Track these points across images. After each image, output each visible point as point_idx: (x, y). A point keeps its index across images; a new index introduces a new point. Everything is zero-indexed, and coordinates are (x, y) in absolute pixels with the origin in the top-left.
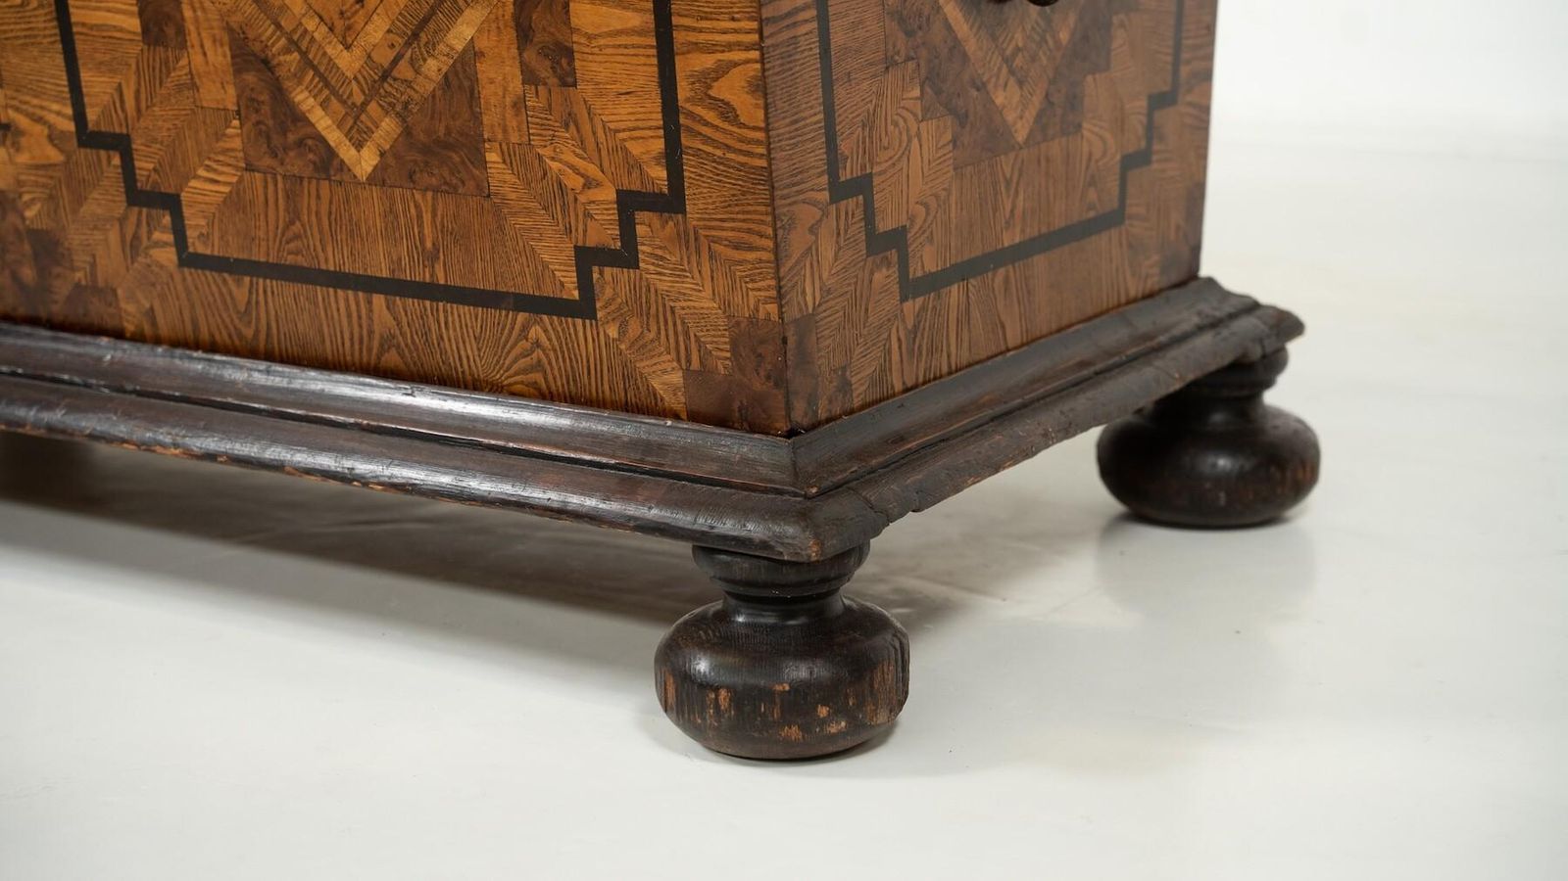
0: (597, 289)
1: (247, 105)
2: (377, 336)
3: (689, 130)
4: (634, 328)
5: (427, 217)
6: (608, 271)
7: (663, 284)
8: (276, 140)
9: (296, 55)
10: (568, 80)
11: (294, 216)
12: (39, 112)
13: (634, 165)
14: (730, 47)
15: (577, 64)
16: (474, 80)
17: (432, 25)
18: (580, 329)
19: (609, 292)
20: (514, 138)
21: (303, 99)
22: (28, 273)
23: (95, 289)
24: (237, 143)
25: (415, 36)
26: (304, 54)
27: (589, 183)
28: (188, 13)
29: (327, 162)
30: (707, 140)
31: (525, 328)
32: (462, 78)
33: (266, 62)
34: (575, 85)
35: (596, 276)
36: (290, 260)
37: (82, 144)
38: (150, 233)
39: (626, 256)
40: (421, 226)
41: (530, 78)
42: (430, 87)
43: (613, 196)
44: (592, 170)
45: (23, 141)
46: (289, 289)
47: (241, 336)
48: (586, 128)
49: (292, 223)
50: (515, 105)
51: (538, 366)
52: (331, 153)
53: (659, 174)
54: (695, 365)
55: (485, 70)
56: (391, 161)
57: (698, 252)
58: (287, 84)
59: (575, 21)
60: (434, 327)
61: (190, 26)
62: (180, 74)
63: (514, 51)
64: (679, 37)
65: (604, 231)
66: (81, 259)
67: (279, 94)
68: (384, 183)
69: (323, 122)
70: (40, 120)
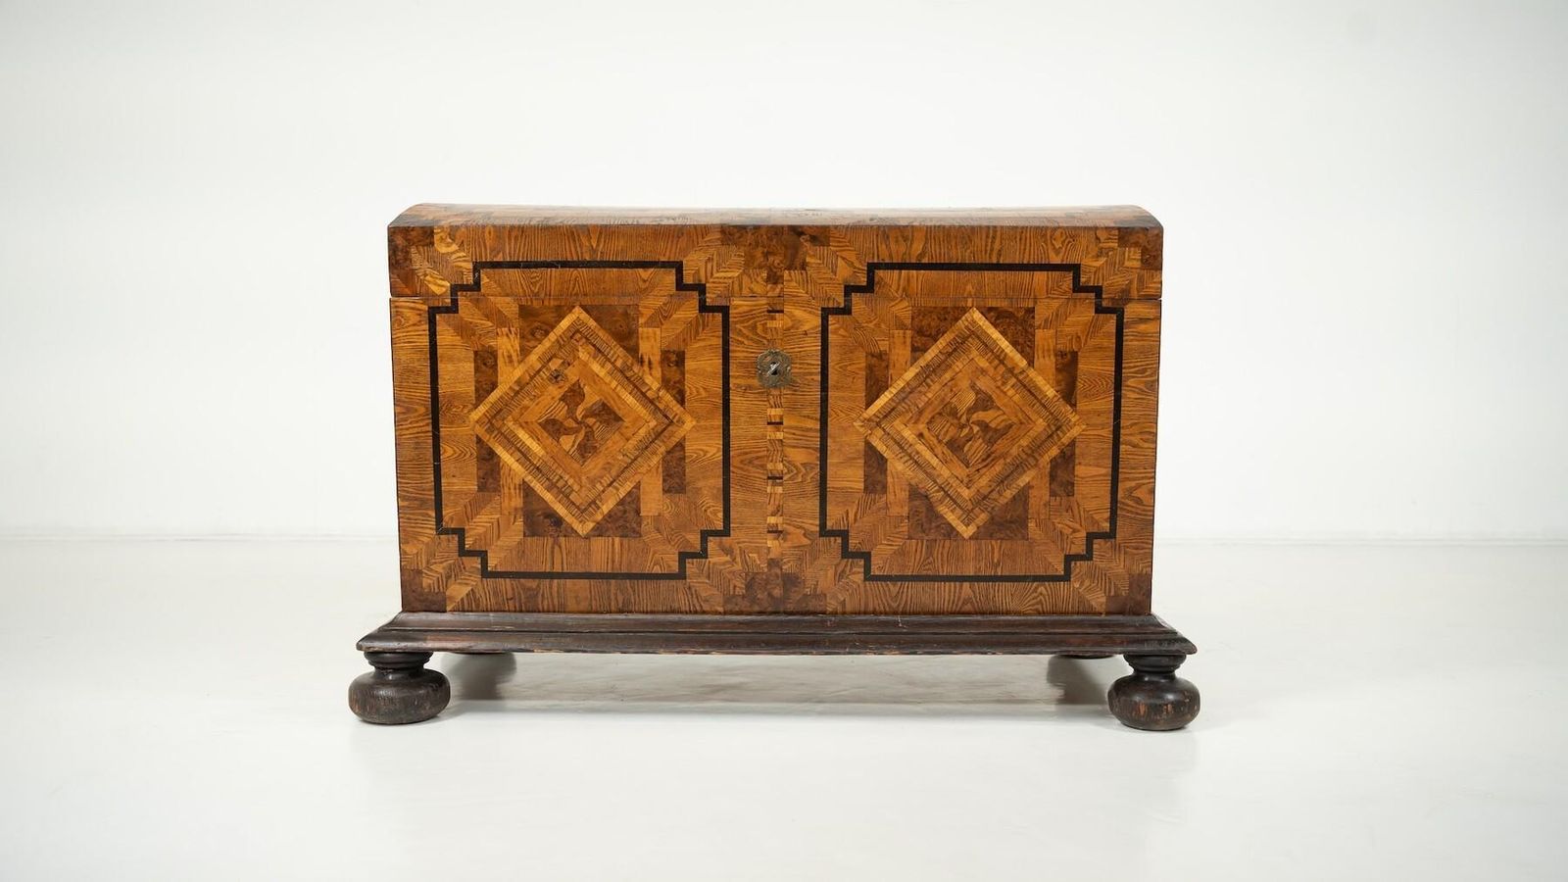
0: (1072, 570)
1: (913, 514)
2: (962, 599)
3: (1120, 508)
4: (1086, 583)
5: (996, 550)
6: (1078, 562)
7: (1102, 565)
8: (926, 527)
9: (942, 493)
10: (1071, 494)
11: (930, 555)
12: (800, 524)
13: (1095, 522)
14: (1142, 478)
15: (1075, 488)
16: (1027, 497)
17: (1011, 478)
18: (1062, 586)
19: (1077, 571)
20: (1042, 517)
21: (942, 509)
22: (778, 592)
23: (815, 595)
24: (905, 529)
25: (1002, 482)
26: (946, 492)
27: (1075, 531)
28: (890, 479)
29: (950, 533)
30: (1128, 511)
31: (1036, 588)
32: (1023, 497)
33: (926, 496)
34: (1073, 495)
35: (1072, 565)
36: (924, 573)
37: (821, 535)
38: (851, 569)
39: (1087, 556)
40: (993, 553)
41: (1053, 494)
42: (1006, 501)
43: (1085, 535)
44: (1077, 526)
45: (789, 537)
46: (921, 585)
47: (890, 606)
48: (1076, 512)
49: (928, 558)
50: (1045, 505)
51: (1040, 602)
52: (953, 529)
53: (1106, 526)
54: (1112, 596)
55: (1033, 493)
56: (982, 529)
57: (1119, 552)
58: (935, 505)
59: (1076, 473)
60: (992, 592)
61: (890, 485)
62: (881, 503)
63: (1048, 485)
64: (1120, 476)
65: (1079, 548)
66: (810, 583)
67: (931, 508)
68: (977, 539)
69: (951, 517)
70: (801, 527)
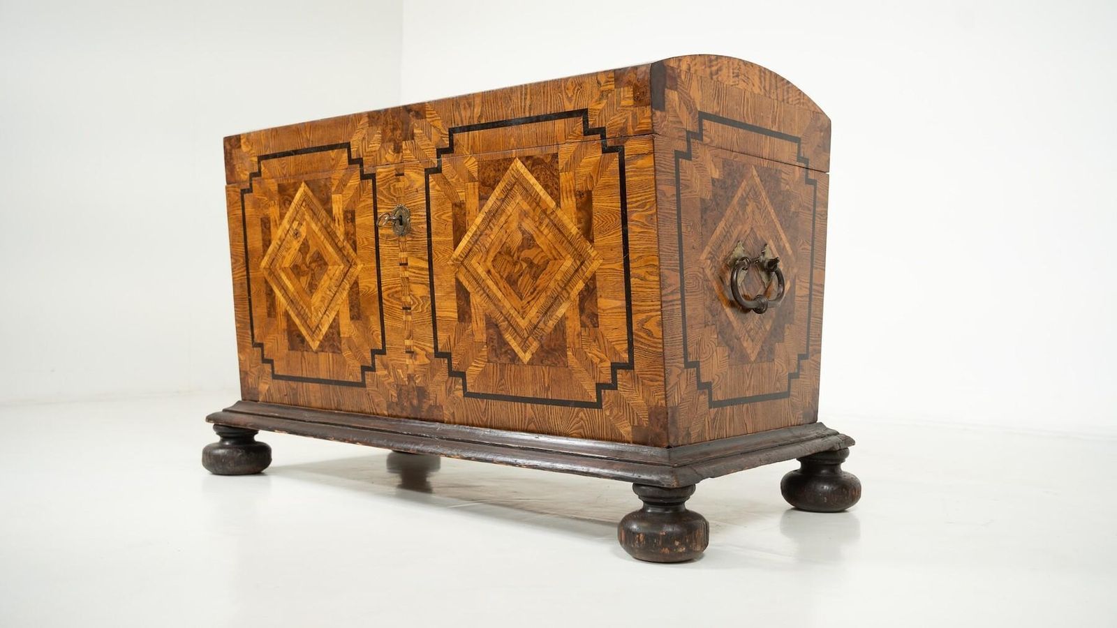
0: (603, 398)
1: (489, 340)
2: (527, 418)
3: (637, 341)
4: (615, 412)
5: (546, 375)
6: (607, 391)
7: (625, 395)
8: (498, 352)
9: (507, 322)
10: (596, 325)
11: (502, 377)
12: (424, 347)
13: (616, 353)
14: (651, 311)
15: (599, 319)
16: (564, 327)
17: (551, 309)
18: (596, 412)
19: (607, 399)
20: (577, 346)
21: (508, 337)
22: (415, 402)
23: (436, 407)
24: (485, 353)
25: (546, 313)
26: (509, 322)
27: (602, 361)
28: (473, 311)
29: (514, 358)
30: (642, 343)
31: (578, 413)
32: (560, 327)
33: (497, 325)
34: (598, 327)
35: (603, 393)
36: (500, 393)
37: (436, 357)
38: (455, 385)
39: (613, 386)
40: (544, 378)
41: (583, 325)
42: (550, 330)
43: (610, 365)
44: (603, 356)
45: (418, 357)
46: (499, 403)
47: (482, 421)
48: (601, 342)
49: (502, 380)
50: (578, 335)
51: (582, 427)
52: (516, 355)
53: (625, 356)
54: (636, 424)
55: (568, 323)
56: (535, 356)
57: (638, 383)
58: (503, 332)
59: (599, 305)
60: (547, 414)
61: (473, 315)
62: (468, 331)
63: (578, 316)
64: (634, 308)
65: (606, 377)
66: (432, 396)
67: (500, 335)
68: (532, 364)
69: (514, 345)
70: (423, 349)
